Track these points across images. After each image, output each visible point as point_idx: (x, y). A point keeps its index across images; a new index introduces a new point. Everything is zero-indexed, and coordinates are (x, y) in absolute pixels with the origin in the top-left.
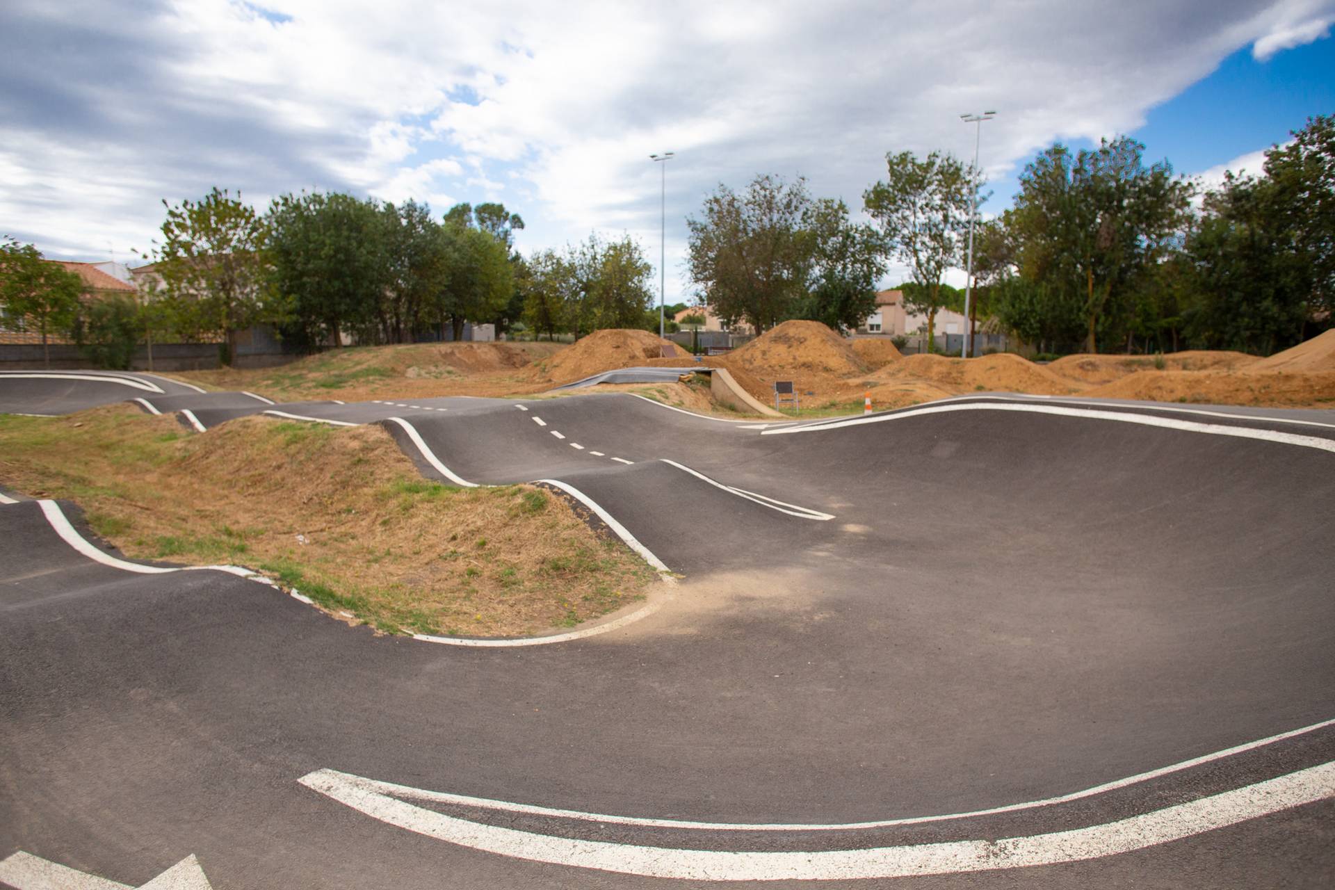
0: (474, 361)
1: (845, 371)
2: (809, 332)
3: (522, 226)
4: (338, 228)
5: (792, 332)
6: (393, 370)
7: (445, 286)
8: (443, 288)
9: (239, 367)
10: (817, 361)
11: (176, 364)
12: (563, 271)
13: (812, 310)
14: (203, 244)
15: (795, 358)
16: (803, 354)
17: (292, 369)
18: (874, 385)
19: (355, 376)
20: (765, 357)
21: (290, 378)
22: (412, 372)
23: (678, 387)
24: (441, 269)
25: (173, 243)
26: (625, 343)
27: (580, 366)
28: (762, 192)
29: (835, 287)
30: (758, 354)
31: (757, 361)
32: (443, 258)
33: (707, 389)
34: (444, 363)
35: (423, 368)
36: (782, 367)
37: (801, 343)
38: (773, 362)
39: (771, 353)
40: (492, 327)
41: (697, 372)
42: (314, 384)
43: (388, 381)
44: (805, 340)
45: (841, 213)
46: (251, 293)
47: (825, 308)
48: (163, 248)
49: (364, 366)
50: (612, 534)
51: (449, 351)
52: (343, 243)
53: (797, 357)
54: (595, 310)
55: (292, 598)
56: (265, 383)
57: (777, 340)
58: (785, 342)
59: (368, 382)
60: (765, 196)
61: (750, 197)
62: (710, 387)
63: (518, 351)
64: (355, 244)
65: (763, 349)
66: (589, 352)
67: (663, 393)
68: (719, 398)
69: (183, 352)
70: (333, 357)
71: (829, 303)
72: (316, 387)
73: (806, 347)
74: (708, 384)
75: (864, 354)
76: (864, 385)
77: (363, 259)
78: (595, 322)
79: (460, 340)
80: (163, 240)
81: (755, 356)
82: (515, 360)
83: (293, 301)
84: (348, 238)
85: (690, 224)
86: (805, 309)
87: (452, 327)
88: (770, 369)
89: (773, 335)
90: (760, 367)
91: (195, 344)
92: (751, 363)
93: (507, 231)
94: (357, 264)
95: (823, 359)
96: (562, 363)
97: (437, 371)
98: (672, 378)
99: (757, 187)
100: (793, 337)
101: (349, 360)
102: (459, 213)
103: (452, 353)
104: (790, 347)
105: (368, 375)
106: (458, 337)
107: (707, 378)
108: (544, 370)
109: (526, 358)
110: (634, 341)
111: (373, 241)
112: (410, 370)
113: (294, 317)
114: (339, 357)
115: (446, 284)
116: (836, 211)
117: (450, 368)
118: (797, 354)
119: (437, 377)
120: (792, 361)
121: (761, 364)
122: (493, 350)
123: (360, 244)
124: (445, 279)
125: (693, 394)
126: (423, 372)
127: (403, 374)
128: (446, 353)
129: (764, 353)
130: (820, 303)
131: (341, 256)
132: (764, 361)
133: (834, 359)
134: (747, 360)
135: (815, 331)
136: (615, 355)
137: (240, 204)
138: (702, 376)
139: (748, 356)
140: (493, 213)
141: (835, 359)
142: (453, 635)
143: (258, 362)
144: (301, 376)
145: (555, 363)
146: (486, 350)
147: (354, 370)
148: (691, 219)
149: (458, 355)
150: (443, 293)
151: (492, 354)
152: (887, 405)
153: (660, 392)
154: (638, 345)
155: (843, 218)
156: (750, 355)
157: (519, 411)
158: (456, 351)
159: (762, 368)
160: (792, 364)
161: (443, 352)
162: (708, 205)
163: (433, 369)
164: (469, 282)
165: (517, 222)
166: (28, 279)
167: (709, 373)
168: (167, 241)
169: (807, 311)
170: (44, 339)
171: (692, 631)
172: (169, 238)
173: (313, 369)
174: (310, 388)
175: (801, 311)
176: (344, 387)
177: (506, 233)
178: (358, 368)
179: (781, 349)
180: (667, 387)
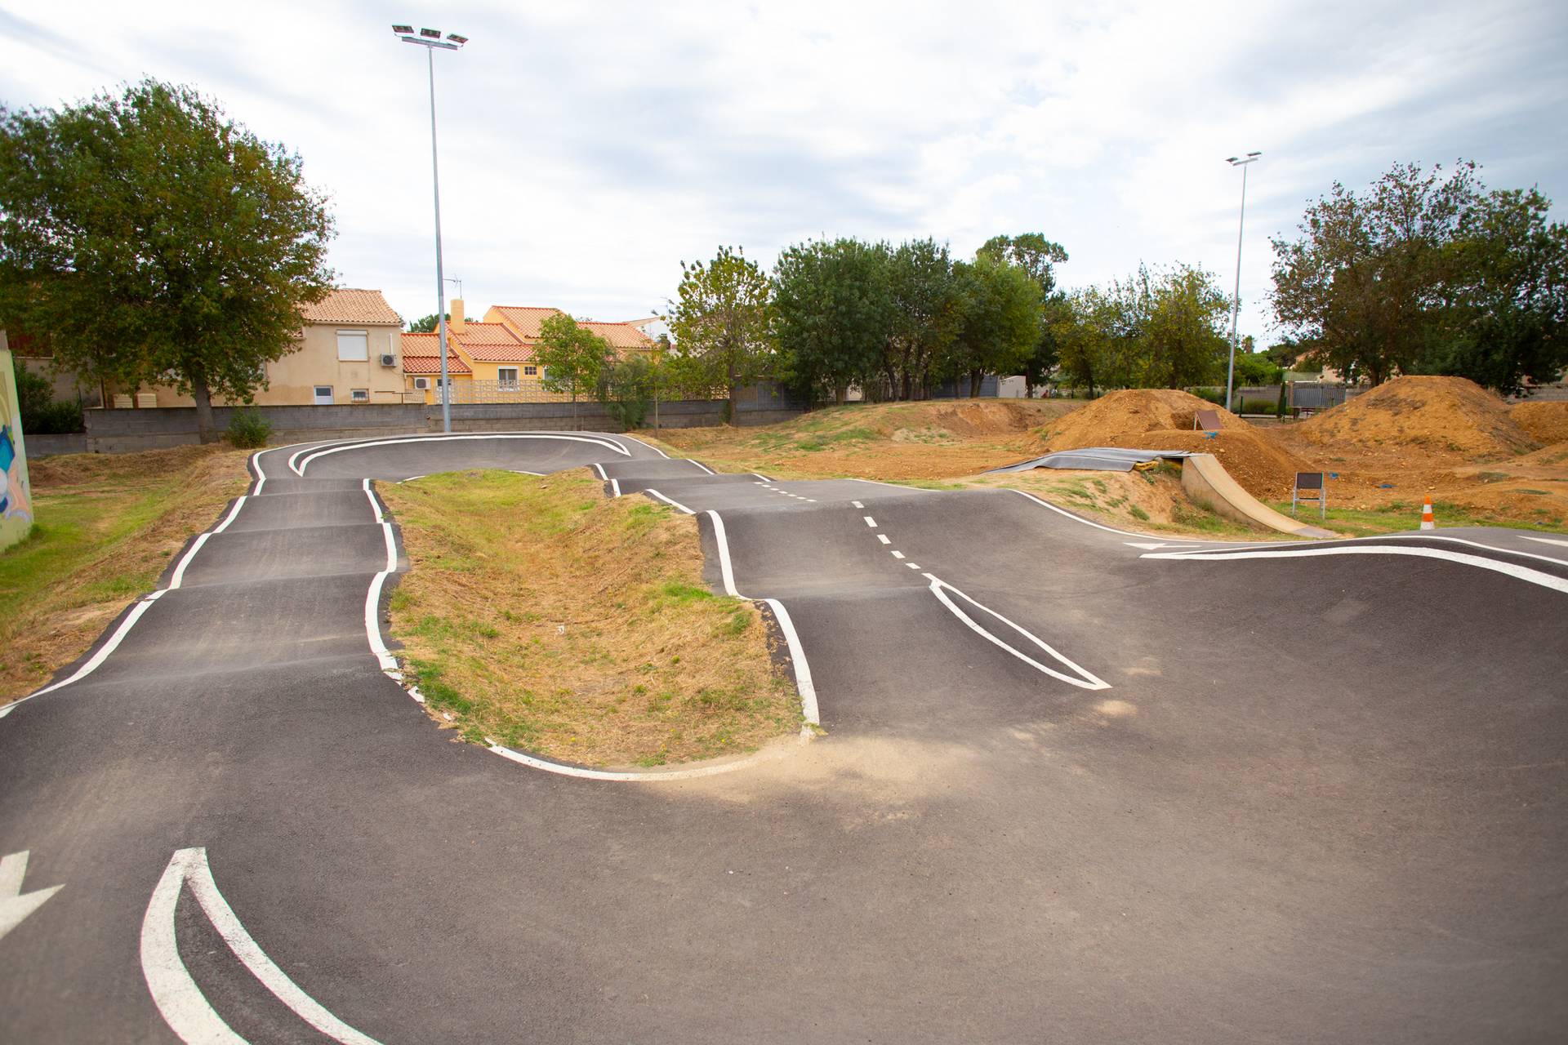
0: (978, 422)
1: (1485, 452)
2: (1432, 393)
3: (1065, 258)
4: (840, 277)
5: (1404, 392)
6: (880, 432)
7: (957, 335)
8: (955, 338)
9: (738, 424)
10: (1437, 436)
11: (685, 420)
12: (1109, 312)
13: (1462, 359)
14: (713, 300)
15: (1401, 431)
16: (1414, 425)
17: (783, 429)
18: (1498, 478)
19: (838, 438)
20: (1355, 428)
21: (776, 438)
22: (899, 435)
23: (1126, 477)
24: (954, 316)
25: (688, 304)
26: (1147, 407)
27: (1086, 434)
28: (1397, 192)
29: (1507, 324)
30: (1345, 423)
31: (1341, 434)
32: (956, 304)
33: (1175, 481)
34: (939, 425)
35: (912, 431)
36: (1379, 442)
37: (1416, 408)
38: (1367, 435)
39: (1364, 423)
40: (1023, 379)
41: (1166, 459)
42: (796, 445)
43: (871, 444)
44: (1424, 405)
45: (1531, 211)
46: (758, 348)
47: (1486, 354)
48: (678, 307)
49: (851, 427)
50: (790, 673)
51: (950, 410)
52: (845, 293)
53: (1406, 429)
54: (1141, 362)
55: (409, 696)
56: (753, 442)
57: (1376, 404)
58: (1391, 407)
59: (850, 445)
60: (1401, 197)
61: (1376, 200)
62: (1180, 478)
63: (1032, 412)
64: (857, 294)
65: (1354, 416)
66: (1099, 417)
67: (1102, 485)
68: (1191, 494)
69: (692, 408)
70: (826, 415)
71: (1496, 347)
72: (797, 449)
73: (1423, 415)
74: (1178, 475)
75: (1530, 425)
76: (1480, 477)
77: (865, 310)
78: (1140, 375)
79: (977, 395)
80: (678, 299)
81: (1339, 426)
82: (1027, 422)
83: (792, 357)
84: (851, 287)
85: (1276, 246)
86: (1452, 356)
87: (970, 380)
88: (1360, 444)
89: (1372, 398)
90: (1345, 440)
91: (703, 401)
92: (1333, 435)
93: (1048, 266)
94: (858, 315)
95: (1449, 433)
96: (1066, 430)
97: (928, 434)
98: (1124, 465)
99: (1390, 185)
100: (1405, 400)
101: (839, 419)
102: (994, 248)
103: (954, 413)
104: (1396, 414)
105: (852, 437)
106: (975, 393)
107: (1178, 466)
108: (1044, 438)
109: (1041, 420)
110: (1160, 405)
111: (877, 290)
112: (898, 432)
113: (792, 373)
114: (830, 416)
115: (959, 332)
116: (1523, 208)
117: (944, 431)
118: (1406, 425)
119: (926, 442)
120: (1397, 434)
121: (1347, 437)
122: (1004, 410)
123: (864, 293)
124: (956, 328)
125: (1148, 488)
126: (912, 435)
127: (889, 437)
128: (946, 413)
129: (1354, 422)
130: (1479, 345)
131: (843, 308)
132: (1354, 434)
133: (1468, 433)
134: (1327, 431)
135: (1442, 393)
136: (1130, 422)
137: (743, 260)
138: (1170, 463)
139: (1329, 425)
140: (1032, 244)
141: (1467, 430)
142: (534, 754)
143: (760, 418)
144: (787, 437)
145: (1058, 430)
146: (993, 409)
147: (839, 431)
148: (1277, 239)
149: (961, 415)
150: (956, 342)
151: (1002, 414)
152: (1488, 513)
153: (1097, 483)
154: (1167, 408)
155: (1535, 217)
156: (1332, 425)
157: (854, 508)
158: (959, 411)
159: (1347, 442)
160: (1395, 438)
161: (943, 412)
162: (1310, 217)
163: (924, 431)
164: (988, 330)
165: (1060, 254)
166: (564, 345)
167: (1180, 460)
168: (682, 301)
169: (1455, 358)
170: (574, 399)
171: (745, 799)
172: (684, 298)
173: (804, 428)
174: (790, 449)
175: (1443, 359)
176: (824, 449)
177: (1047, 268)
178: (844, 429)
179: (1383, 417)
180: (1111, 477)
